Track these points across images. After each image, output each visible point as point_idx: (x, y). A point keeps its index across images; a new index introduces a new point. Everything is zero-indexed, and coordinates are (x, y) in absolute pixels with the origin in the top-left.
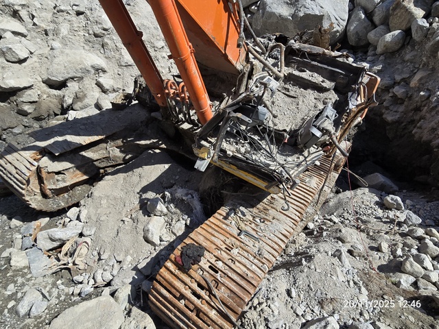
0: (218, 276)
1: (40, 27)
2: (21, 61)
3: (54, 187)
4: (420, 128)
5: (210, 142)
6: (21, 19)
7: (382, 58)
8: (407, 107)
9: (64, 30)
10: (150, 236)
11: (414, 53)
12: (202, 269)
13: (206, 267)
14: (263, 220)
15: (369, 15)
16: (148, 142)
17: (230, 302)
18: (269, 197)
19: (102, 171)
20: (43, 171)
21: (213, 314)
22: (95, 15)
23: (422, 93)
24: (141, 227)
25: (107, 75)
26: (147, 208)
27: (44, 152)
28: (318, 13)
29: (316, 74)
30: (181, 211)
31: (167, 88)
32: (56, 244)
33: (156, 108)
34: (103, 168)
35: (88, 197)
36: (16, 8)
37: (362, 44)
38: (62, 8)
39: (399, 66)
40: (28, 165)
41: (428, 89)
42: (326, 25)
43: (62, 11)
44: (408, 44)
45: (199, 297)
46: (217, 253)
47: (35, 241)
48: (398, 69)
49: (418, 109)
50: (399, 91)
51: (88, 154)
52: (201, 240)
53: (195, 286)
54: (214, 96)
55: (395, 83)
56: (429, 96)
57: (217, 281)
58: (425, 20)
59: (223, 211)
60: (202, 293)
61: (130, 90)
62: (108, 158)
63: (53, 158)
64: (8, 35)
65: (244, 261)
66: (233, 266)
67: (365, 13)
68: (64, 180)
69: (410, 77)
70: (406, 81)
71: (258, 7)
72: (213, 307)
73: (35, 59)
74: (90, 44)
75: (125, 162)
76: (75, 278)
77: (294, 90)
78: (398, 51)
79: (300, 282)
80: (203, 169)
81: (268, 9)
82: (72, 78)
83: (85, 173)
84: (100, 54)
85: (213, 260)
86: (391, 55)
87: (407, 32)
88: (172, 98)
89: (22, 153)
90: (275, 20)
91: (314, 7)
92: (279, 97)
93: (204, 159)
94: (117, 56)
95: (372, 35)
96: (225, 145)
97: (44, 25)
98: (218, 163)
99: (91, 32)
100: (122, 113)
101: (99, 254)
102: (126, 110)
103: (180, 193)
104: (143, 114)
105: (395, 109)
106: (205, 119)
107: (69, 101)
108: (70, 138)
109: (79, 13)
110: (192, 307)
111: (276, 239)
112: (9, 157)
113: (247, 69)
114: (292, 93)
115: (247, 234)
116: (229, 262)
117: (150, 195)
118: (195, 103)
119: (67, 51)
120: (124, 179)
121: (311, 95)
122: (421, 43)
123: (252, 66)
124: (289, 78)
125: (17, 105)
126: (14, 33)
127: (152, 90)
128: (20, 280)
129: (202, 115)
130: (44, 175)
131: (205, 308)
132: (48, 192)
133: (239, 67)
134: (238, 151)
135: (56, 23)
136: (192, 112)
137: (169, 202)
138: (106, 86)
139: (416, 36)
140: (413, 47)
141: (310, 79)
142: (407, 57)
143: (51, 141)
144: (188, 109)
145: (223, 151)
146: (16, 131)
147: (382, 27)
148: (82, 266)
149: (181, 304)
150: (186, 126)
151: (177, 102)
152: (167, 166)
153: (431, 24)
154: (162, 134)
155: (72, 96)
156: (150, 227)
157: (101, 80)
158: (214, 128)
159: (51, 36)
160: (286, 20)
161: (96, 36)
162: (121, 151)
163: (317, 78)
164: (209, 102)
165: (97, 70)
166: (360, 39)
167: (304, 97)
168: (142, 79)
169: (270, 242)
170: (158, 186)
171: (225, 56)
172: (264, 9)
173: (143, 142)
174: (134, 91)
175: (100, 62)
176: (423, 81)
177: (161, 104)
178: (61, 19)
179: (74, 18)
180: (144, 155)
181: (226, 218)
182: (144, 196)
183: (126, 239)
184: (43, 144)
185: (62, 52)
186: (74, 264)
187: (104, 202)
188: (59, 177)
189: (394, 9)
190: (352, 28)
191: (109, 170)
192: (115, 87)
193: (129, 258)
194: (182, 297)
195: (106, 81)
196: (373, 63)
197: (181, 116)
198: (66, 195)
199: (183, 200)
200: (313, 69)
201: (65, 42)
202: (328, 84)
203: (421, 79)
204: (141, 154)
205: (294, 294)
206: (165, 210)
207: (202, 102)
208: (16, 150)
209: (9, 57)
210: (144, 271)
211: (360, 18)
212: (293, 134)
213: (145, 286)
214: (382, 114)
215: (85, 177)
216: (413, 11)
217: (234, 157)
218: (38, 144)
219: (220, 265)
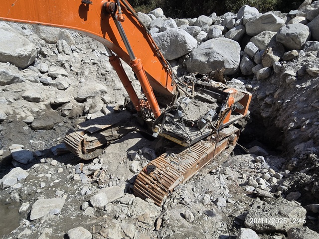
0: (161, 176)
1: (74, 71)
2: (65, 89)
3: (88, 148)
4: (278, 120)
5: (159, 126)
6: (65, 68)
7: (259, 82)
8: (273, 109)
9: (87, 72)
10: (132, 168)
11: (275, 79)
12: (155, 174)
13: (157, 173)
14: (182, 159)
15: (252, 59)
16: (131, 128)
17: (165, 184)
18: (186, 150)
19: (108, 142)
20: (85, 140)
21: (159, 189)
22: (102, 64)
23: (279, 101)
24: (128, 165)
25: (107, 94)
26: (131, 157)
27: (85, 132)
28: (221, 60)
29: (209, 96)
30: (147, 158)
31: (141, 103)
32: (91, 172)
33: (135, 112)
34: (109, 141)
35: (102, 154)
36: (63, 62)
37: (250, 74)
38: (86, 61)
39: (269, 87)
40: (80, 137)
41: (282, 99)
42: (227, 66)
43: (86, 63)
44: (273, 74)
45: (153, 183)
46: (161, 168)
47: (82, 171)
48: (268, 88)
49: (278, 110)
50: (268, 100)
51: (103, 133)
52: (155, 164)
53: (152, 180)
54: (161, 106)
55: (266, 96)
56: (283, 103)
57: (160, 178)
58: (279, 62)
59: (165, 154)
60: (155, 182)
61: (122, 103)
62: (111, 136)
63: (90, 134)
64: (60, 76)
65: (172, 171)
66: (167, 172)
67: (250, 57)
68: (93, 145)
69: (274, 93)
70: (272, 95)
71: (189, 56)
72: (159, 187)
73: (71, 87)
74: (99, 79)
75: (119, 138)
76: (100, 186)
77: (199, 103)
78: (268, 78)
79: (198, 186)
80: (156, 136)
81: (194, 57)
82: (90, 97)
83: (101, 143)
84: (104, 84)
85: (159, 171)
86: (264, 80)
87: (271, 68)
88: (143, 108)
89: (77, 132)
90: (198, 64)
91: (219, 57)
92: (192, 106)
93: (156, 132)
94: (113, 84)
95: (254, 69)
96: (165, 127)
97: (76, 70)
98: (163, 135)
99: (100, 73)
100: (119, 114)
101: (110, 176)
102: (121, 113)
103: (146, 150)
104: (128, 115)
105: (267, 110)
106: (157, 116)
107: (88, 109)
108: (97, 126)
109: (94, 64)
110: (151, 187)
111: (187, 166)
112: (71, 134)
113: (177, 94)
114: (197, 104)
115: (174, 163)
116: (166, 172)
117: (132, 152)
118: (153, 109)
119: (88, 83)
120: (119, 145)
121: (206, 105)
122: (279, 74)
123: (179, 92)
124: (197, 97)
125: (62, 111)
126: (63, 75)
127: (134, 104)
128: (79, 184)
129: (156, 114)
130: (85, 142)
131: (156, 187)
132: (85, 151)
133: (173, 93)
134: (171, 129)
135: (82, 69)
136: (152, 114)
137: (141, 155)
138: (107, 101)
139: (276, 70)
140: (275, 76)
141: (206, 98)
142: (272, 82)
143: (89, 127)
144: (150, 112)
145: (165, 129)
146: (60, 124)
147: (259, 65)
148: (103, 181)
149: (147, 186)
150: (149, 120)
151: (145, 109)
152: (140, 139)
153: (282, 65)
154: (138, 124)
155: (89, 106)
156: (133, 165)
157: (104, 97)
158: (161, 119)
159: (79, 76)
160: (204, 63)
161: (102, 75)
162: (118, 133)
163: (209, 97)
164: (159, 109)
165: (102, 92)
166: (248, 72)
167: (203, 106)
168: (129, 98)
169: (184, 166)
170: (135, 148)
171: (166, 89)
172: (192, 57)
173: (128, 128)
174: (125, 104)
175: (104, 88)
176: (280, 95)
177: (138, 110)
178: (85, 67)
179: (91, 66)
180: (129, 134)
181: (165, 157)
182: (129, 153)
183: (122, 170)
184: (85, 129)
185: (85, 84)
186: (99, 180)
187: (111, 155)
188: (91, 144)
189: (264, 56)
190: (242, 66)
191: (112, 142)
192: (111, 101)
193: (123, 178)
194: (147, 184)
195: (107, 98)
196: (254, 85)
197: (147, 115)
198: (92, 153)
199: (147, 153)
200: (208, 93)
201: (87, 79)
202: (213, 100)
203: (279, 94)
204: (127, 133)
205: (195, 190)
206: (139, 158)
207: (156, 109)
208: (74, 131)
209: (59, 87)
210: (130, 181)
211: (246, 61)
212: (196, 122)
213: (131, 186)
214: (260, 113)
215: (101, 145)
216: (273, 57)
217: (169, 132)
218: (83, 128)
219: (162, 172)
